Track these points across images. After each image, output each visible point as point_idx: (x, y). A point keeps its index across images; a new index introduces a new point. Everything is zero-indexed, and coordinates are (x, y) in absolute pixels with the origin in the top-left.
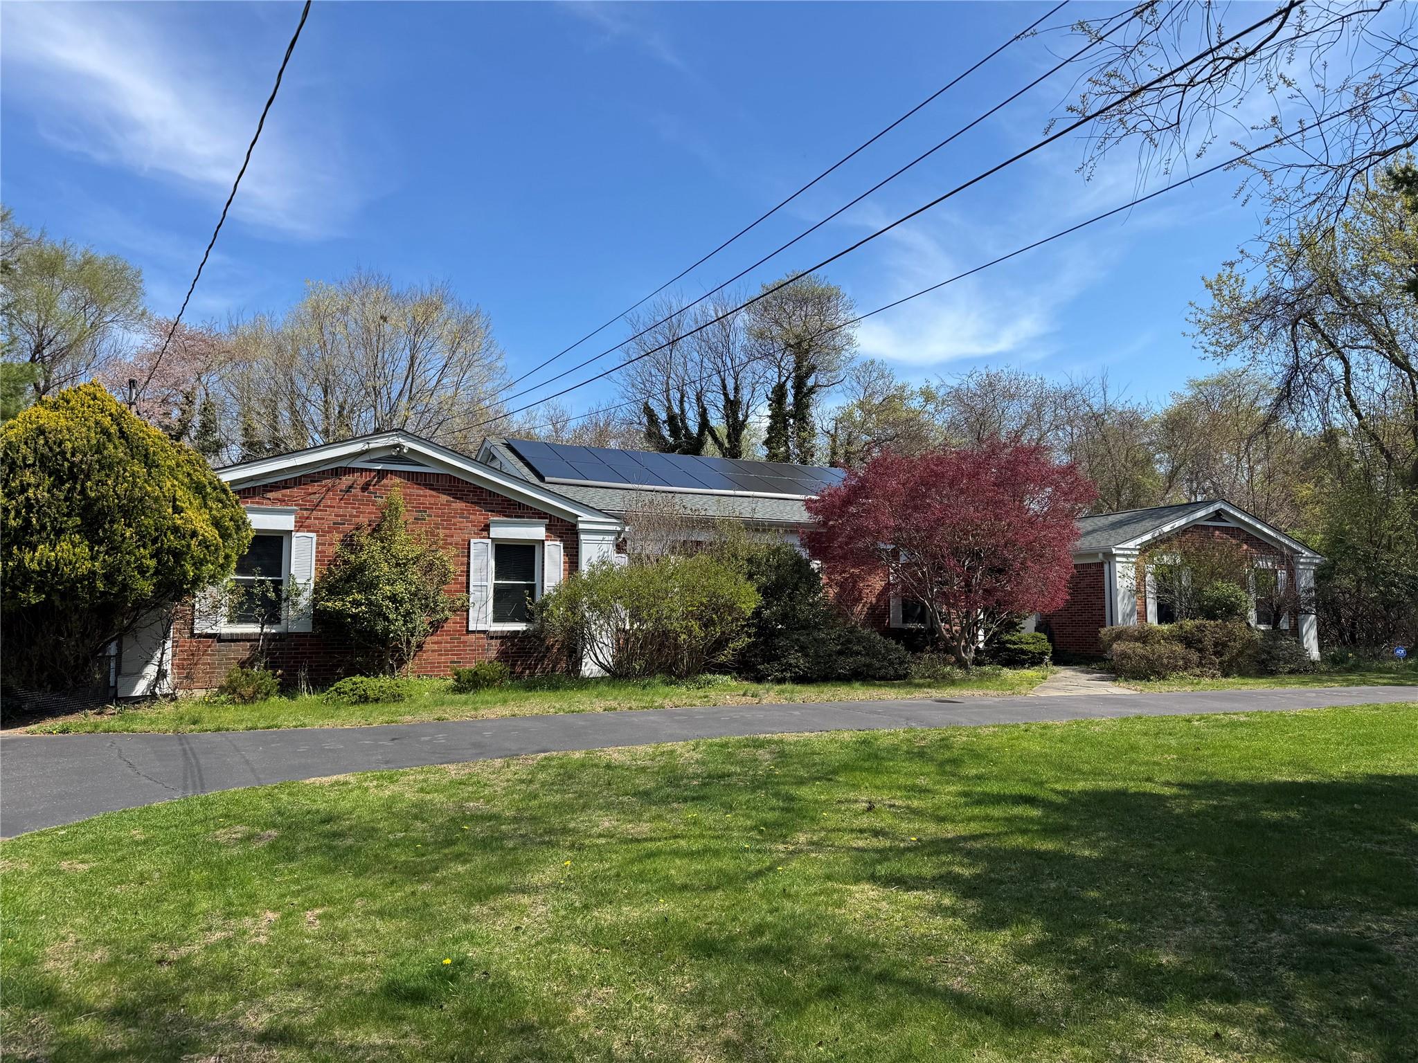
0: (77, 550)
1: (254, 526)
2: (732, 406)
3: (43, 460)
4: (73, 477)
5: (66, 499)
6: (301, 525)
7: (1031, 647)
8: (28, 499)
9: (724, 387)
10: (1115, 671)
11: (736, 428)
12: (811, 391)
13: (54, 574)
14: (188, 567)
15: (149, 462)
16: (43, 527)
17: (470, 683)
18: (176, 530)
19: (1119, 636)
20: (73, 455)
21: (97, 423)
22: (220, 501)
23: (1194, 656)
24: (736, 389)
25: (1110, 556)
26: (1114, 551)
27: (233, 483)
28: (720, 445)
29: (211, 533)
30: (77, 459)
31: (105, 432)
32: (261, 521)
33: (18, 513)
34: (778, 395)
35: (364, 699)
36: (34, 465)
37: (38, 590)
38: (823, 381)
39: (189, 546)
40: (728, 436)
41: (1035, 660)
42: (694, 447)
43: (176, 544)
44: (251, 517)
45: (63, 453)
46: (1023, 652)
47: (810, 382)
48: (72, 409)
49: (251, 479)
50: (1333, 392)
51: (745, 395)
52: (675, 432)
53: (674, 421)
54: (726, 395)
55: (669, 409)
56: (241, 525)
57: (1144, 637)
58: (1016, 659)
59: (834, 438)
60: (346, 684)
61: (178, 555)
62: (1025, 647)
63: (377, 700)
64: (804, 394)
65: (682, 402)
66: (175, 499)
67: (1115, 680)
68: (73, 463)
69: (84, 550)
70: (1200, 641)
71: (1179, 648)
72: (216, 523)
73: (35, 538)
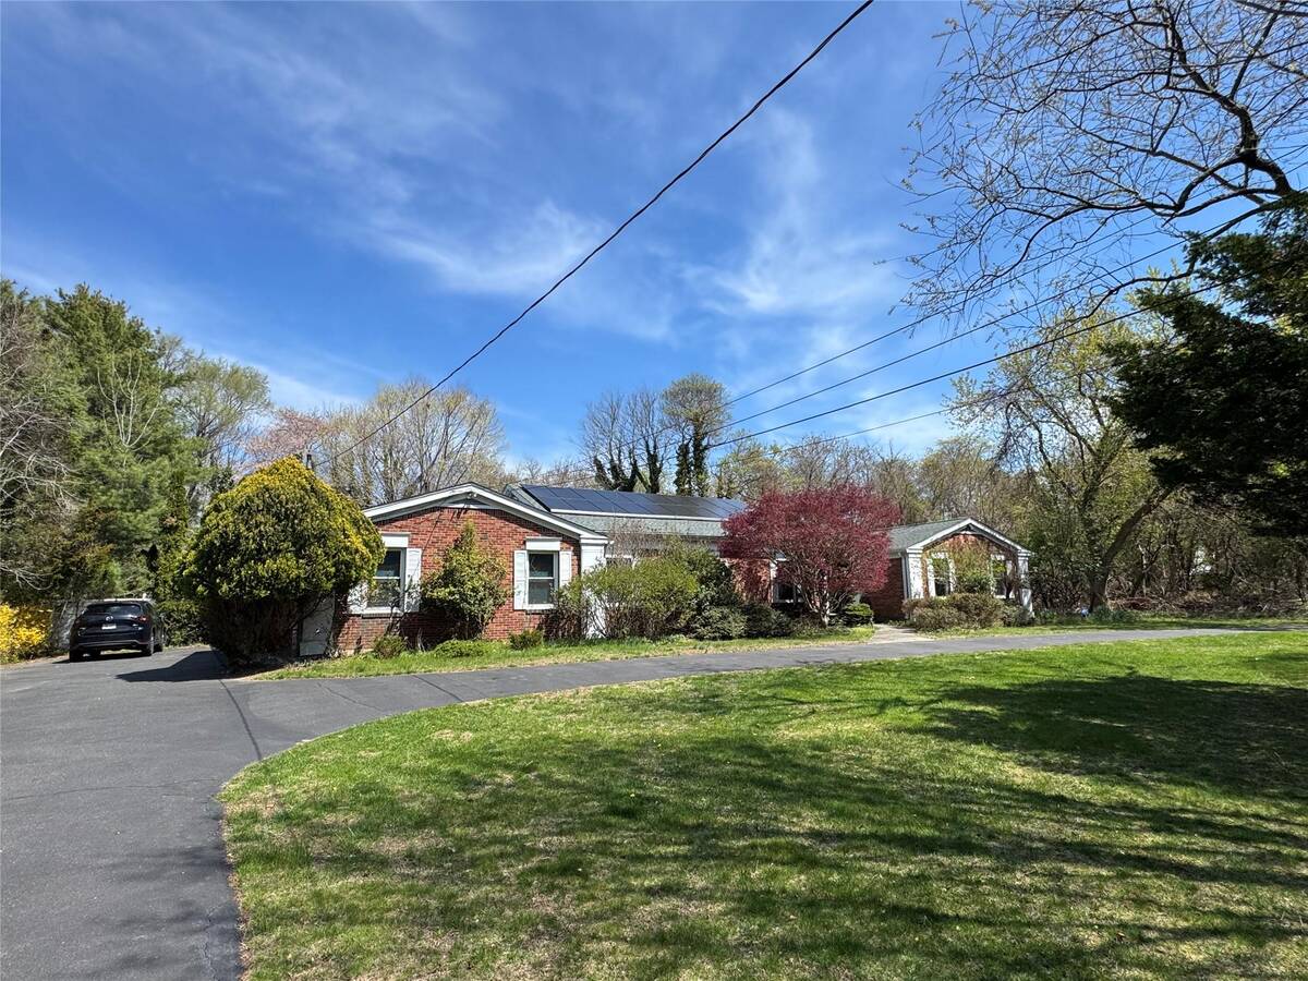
0: (289, 563)
1: (387, 545)
2: (653, 459)
3: (268, 508)
4: (287, 517)
5: (283, 531)
6: (412, 544)
7: (861, 613)
8: (260, 531)
9: (647, 446)
10: (916, 627)
11: (655, 473)
12: (706, 448)
13: (276, 579)
14: (353, 572)
15: (330, 508)
16: (269, 549)
17: (522, 643)
18: (346, 549)
19: (916, 604)
20: (287, 504)
21: (298, 483)
22: (368, 530)
23: (964, 616)
24: (655, 447)
25: (905, 554)
26: (908, 551)
27: (373, 518)
28: (645, 484)
29: (365, 550)
30: (290, 506)
31: (304, 488)
32: (391, 542)
33: (254, 540)
34: (683, 451)
35: (461, 655)
36: (263, 510)
37: (266, 588)
38: (712, 442)
39: (354, 559)
40: (651, 478)
41: (864, 621)
42: (629, 486)
43: (348, 558)
44: (384, 539)
45: (281, 502)
46: (857, 616)
47: (704, 443)
48: (281, 474)
49: (382, 515)
50: (1033, 449)
51: (661, 452)
52: (616, 476)
53: (616, 470)
54: (648, 451)
55: (612, 460)
56: (379, 545)
57: (931, 605)
58: (852, 621)
59: (720, 478)
60: (448, 644)
61: (348, 565)
62: (857, 613)
63: (468, 655)
64: (700, 451)
65: (619, 456)
66: (344, 530)
67: (916, 632)
68: (287, 509)
69: (292, 563)
70: (966, 607)
71: (954, 611)
72: (366, 544)
73: (265, 556)
